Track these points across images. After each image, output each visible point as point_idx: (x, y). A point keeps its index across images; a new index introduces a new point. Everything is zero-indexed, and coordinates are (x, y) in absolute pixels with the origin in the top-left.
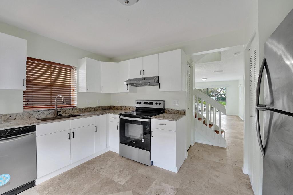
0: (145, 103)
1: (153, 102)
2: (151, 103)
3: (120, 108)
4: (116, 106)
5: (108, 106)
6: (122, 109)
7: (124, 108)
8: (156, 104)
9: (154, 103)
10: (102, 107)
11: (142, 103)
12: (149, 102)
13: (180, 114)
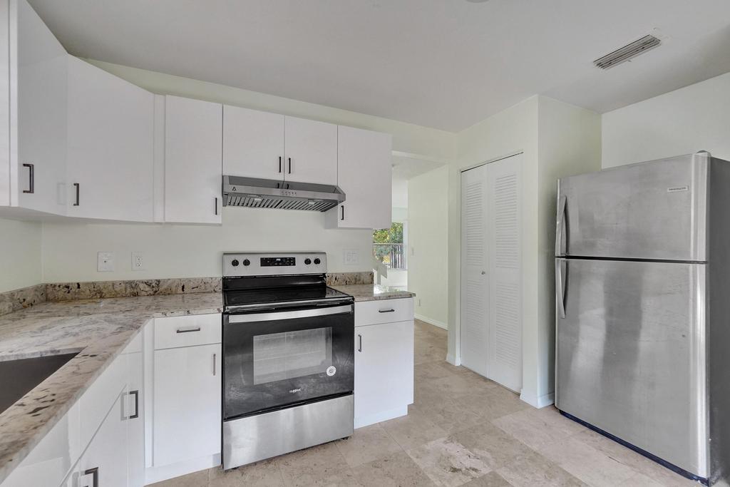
0: (266, 262)
1: (294, 259)
2: (290, 262)
3: (118, 288)
4: (87, 284)
5: (36, 289)
6: (136, 295)
7: (148, 289)
8: (308, 262)
9: (300, 260)
10: (12, 295)
11: (255, 262)
12: (282, 259)
13: (364, 283)
